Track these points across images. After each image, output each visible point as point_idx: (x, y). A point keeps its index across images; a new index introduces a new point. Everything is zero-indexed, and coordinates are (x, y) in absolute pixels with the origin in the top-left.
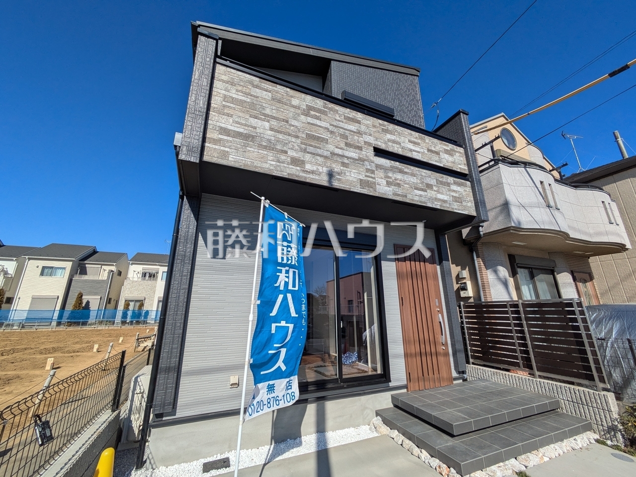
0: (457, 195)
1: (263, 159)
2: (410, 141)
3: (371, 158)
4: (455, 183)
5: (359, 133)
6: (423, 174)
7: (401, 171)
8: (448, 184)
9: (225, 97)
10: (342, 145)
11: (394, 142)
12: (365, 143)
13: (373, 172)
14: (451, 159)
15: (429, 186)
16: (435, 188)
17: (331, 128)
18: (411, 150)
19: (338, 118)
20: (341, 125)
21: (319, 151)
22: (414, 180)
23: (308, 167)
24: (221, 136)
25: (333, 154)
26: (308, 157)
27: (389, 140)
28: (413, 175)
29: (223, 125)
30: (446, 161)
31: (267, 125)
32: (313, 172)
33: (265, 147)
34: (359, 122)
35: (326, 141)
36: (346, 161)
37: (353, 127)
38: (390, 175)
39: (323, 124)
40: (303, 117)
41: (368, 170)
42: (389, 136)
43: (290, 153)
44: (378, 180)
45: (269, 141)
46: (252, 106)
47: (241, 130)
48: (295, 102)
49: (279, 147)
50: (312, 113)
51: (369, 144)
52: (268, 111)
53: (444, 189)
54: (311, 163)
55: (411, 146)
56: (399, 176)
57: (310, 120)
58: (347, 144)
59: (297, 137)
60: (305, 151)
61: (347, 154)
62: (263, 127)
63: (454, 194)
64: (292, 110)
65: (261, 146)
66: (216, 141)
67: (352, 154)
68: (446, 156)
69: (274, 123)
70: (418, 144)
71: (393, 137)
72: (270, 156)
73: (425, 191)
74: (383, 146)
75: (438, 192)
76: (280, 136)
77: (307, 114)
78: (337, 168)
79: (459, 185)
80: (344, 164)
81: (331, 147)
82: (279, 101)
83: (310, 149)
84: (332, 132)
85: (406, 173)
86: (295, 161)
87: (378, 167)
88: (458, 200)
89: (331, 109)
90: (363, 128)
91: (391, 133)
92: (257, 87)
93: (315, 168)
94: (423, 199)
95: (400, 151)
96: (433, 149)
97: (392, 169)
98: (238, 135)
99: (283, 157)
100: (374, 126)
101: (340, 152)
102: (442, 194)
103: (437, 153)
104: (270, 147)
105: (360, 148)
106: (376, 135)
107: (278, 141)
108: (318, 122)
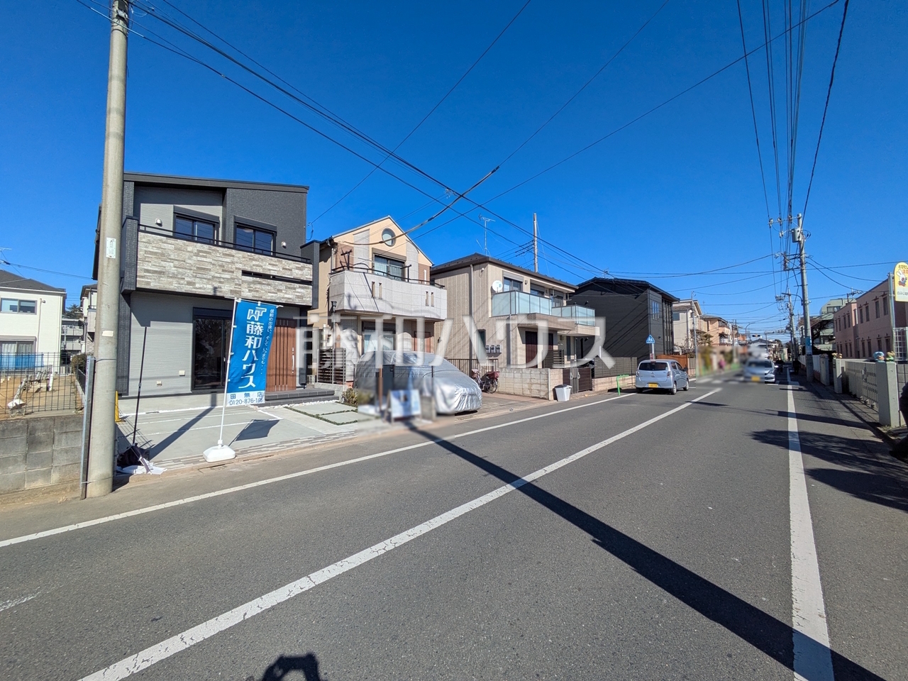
0: (300, 294)
1: (171, 283)
2: (269, 264)
3: (240, 277)
4: (300, 287)
5: (233, 263)
6: (277, 283)
7: (260, 283)
8: (295, 289)
9: (146, 251)
10: (220, 271)
11: (257, 266)
12: (236, 268)
13: (240, 285)
14: (300, 272)
15: (280, 291)
16: (284, 291)
17: (213, 262)
18: (270, 270)
19: (218, 255)
20: (220, 259)
21: (205, 276)
22: (269, 288)
23: (197, 286)
24: (145, 274)
25: (214, 277)
26: (197, 280)
27: (254, 265)
28: (268, 285)
29: (146, 268)
30: (297, 274)
31: (172, 264)
32: (200, 288)
33: (171, 277)
34: (233, 256)
35: (210, 270)
36: (222, 280)
37: (228, 260)
38: (252, 286)
39: (208, 260)
40: (195, 257)
41: (236, 284)
42: (254, 263)
43: (186, 279)
44: (243, 289)
45: (173, 273)
46: (163, 255)
47: (157, 269)
48: (190, 249)
49: (179, 276)
50: (201, 254)
51: (239, 269)
52: (172, 257)
53: (290, 291)
54: (199, 283)
55: (270, 267)
56: (258, 286)
57: (199, 258)
58: (223, 271)
59: (191, 269)
60: (196, 277)
61: (223, 276)
62: (170, 266)
63: (298, 294)
64: (188, 254)
65: (168, 277)
66: (142, 277)
67: (227, 276)
68: (297, 271)
69: (176, 263)
70: (276, 265)
71: (257, 263)
72: (174, 281)
74: (249, 269)
75: (286, 293)
76: (180, 270)
77: (197, 255)
78: (216, 285)
79: (303, 288)
80: (220, 282)
81: (213, 273)
82: (179, 249)
83: (199, 275)
84: (213, 264)
85: (264, 284)
86: (189, 283)
87: (243, 281)
88: (301, 297)
90: (236, 259)
91: (256, 260)
92: (165, 243)
93: (201, 286)
94: (273, 298)
95: (261, 271)
96: (287, 267)
97: (254, 283)
98: (155, 272)
99: (182, 282)
100: (244, 258)
101: (218, 275)
102: (288, 294)
103: (290, 270)
104: (174, 276)
105: (233, 272)
106: (245, 263)
107: (179, 273)
108: (205, 259)
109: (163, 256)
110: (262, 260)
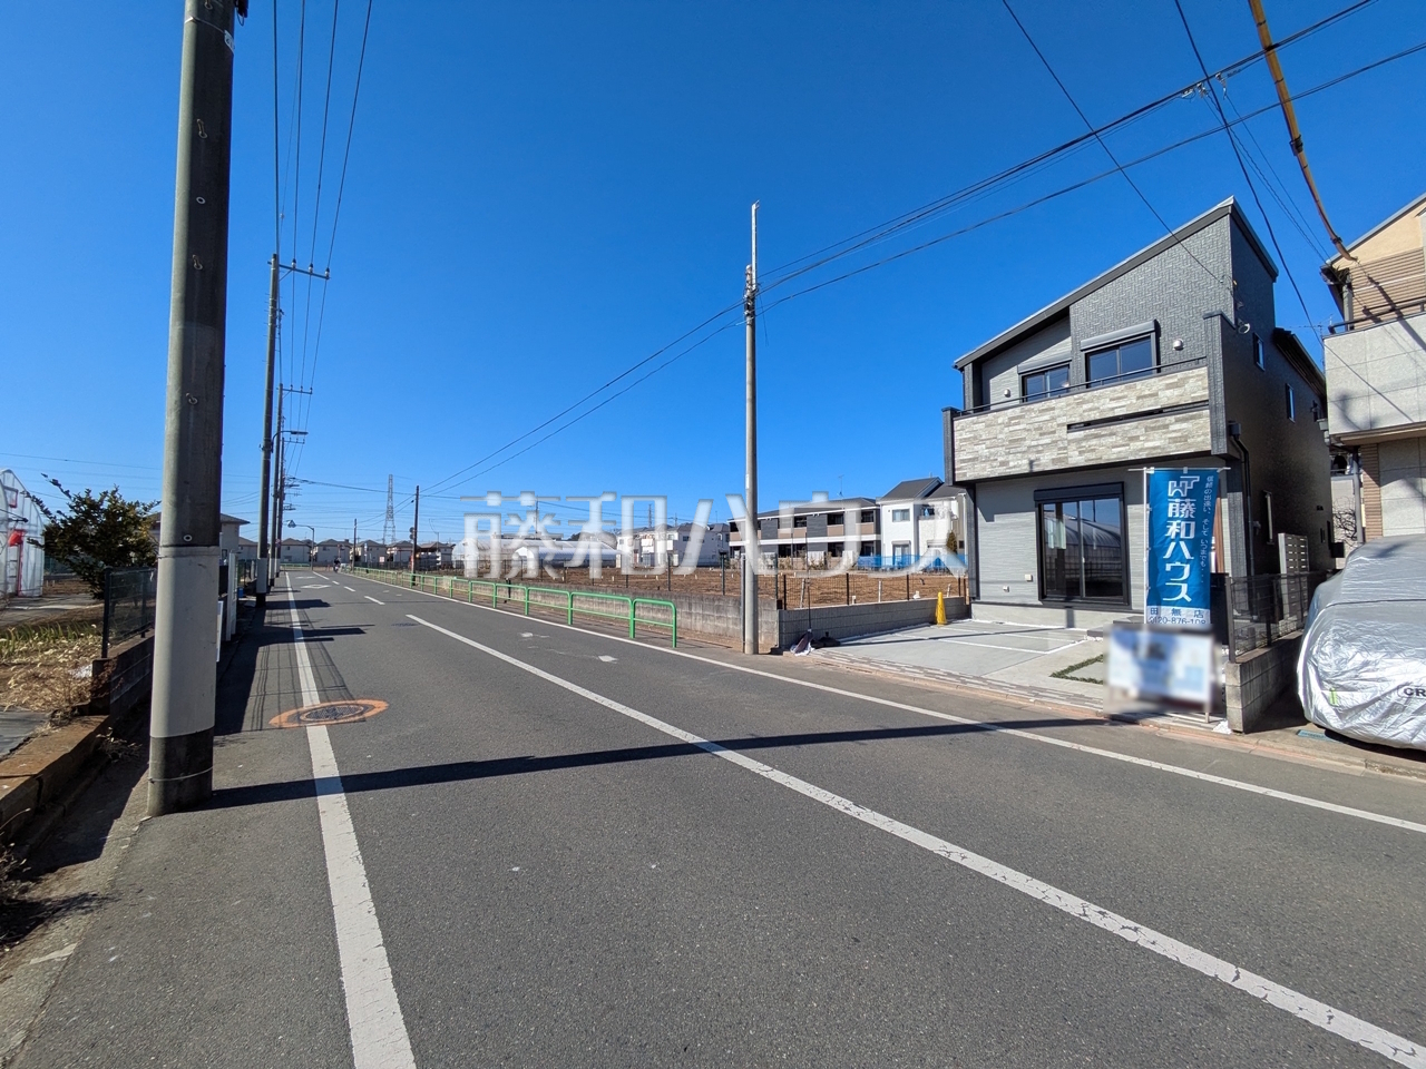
0: (1179, 434)
1: (984, 469)
2: (1111, 400)
3: (1065, 436)
4: (1177, 421)
5: (1053, 419)
6: (1127, 428)
7: (1098, 436)
8: (1166, 426)
9: (961, 439)
10: (1037, 437)
11: (1090, 410)
12: (1059, 425)
13: (1065, 448)
15: (1135, 438)
16: (1142, 438)
17: (1028, 427)
18: (1113, 409)
19: (1033, 415)
20: (1037, 419)
21: (1019, 449)
22: (1113, 439)
23: (1011, 464)
24: (962, 465)
25: (1029, 447)
26: (1011, 457)
27: (1086, 411)
28: (1112, 434)
29: (962, 458)
30: (1168, 397)
31: (984, 446)
32: (1014, 467)
34: (1053, 409)
35: (1024, 439)
36: (1040, 448)
37: (1047, 417)
38: (1083, 444)
39: (1021, 427)
40: (1007, 428)
41: (1060, 449)
42: (1085, 407)
43: (999, 459)
44: (1071, 453)
45: (986, 456)
46: (975, 438)
47: (971, 456)
48: (1000, 421)
49: (992, 458)
50: (1013, 422)
51: (1063, 425)
52: (984, 437)
53: (1156, 434)
54: (1013, 460)
55: (1114, 404)
56: (1094, 442)
57: (1011, 428)
58: (1041, 434)
59: (1003, 445)
60: (1009, 453)
61: (1041, 442)
62: (982, 450)
63: (1174, 435)
64: (999, 427)
66: (959, 469)
67: (1046, 440)
68: (1169, 393)
69: (988, 442)
70: (1126, 396)
71: (1090, 405)
72: (987, 465)
73: (1128, 445)
74: (1077, 420)
75: (1146, 440)
76: (992, 450)
77: (1008, 425)
78: (1033, 457)
80: (1038, 452)
81: (1028, 443)
83: (1012, 450)
84: (1028, 430)
85: (1103, 436)
86: (1003, 464)
87: (1070, 442)
88: (1184, 438)
89: (1028, 411)
90: (1057, 412)
91: (1088, 402)
93: (1016, 463)
94: (1123, 455)
95: (1098, 417)
96: (1147, 392)
97: (1086, 438)
98: (970, 460)
99: (995, 464)
100: (1068, 405)
101: (1034, 443)
102: (1152, 440)
103: (1155, 395)
104: (987, 459)
105: (1054, 432)
106: (1071, 413)
107: (991, 454)
108: (1017, 427)
109: (976, 440)
110: (1099, 398)
